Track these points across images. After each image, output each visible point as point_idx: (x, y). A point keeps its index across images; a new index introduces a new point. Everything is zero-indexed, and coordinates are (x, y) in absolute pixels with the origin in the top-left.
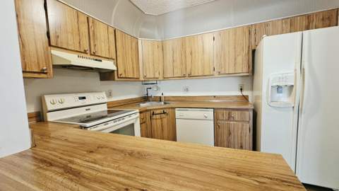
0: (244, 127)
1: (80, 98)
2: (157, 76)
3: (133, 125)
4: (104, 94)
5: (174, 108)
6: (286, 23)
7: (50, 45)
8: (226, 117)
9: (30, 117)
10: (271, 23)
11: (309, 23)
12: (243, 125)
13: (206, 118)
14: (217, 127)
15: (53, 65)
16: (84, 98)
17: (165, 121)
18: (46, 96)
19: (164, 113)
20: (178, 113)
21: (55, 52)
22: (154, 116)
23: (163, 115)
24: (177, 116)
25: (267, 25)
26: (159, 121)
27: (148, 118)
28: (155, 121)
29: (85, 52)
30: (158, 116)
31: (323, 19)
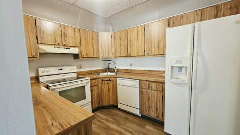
0: (159, 95)
1: (59, 70)
2: (111, 55)
3: (84, 87)
4: (75, 67)
5: (117, 78)
6: (198, 14)
7: (38, 43)
8: (147, 87)
9: (32, 79)
10: (185, 16)
11: (218, 13)
12: (158, 94)
13: (134, 87)
14: (141, 93)
15: (40, 54)
16: (62, 70)
17: (111, 86)
18: (39, 69)
19: (110, 81)
20: (119, 81)
21: (41, 47)
22: (104, 82)
23: (109, 82)
24: (118, 83)
25: (182, 17)
26: (107, 86)
27: (100, 83)
28: (104, 85)
29: (59, 45)
30: (106, 82)
31: (231, 8)
